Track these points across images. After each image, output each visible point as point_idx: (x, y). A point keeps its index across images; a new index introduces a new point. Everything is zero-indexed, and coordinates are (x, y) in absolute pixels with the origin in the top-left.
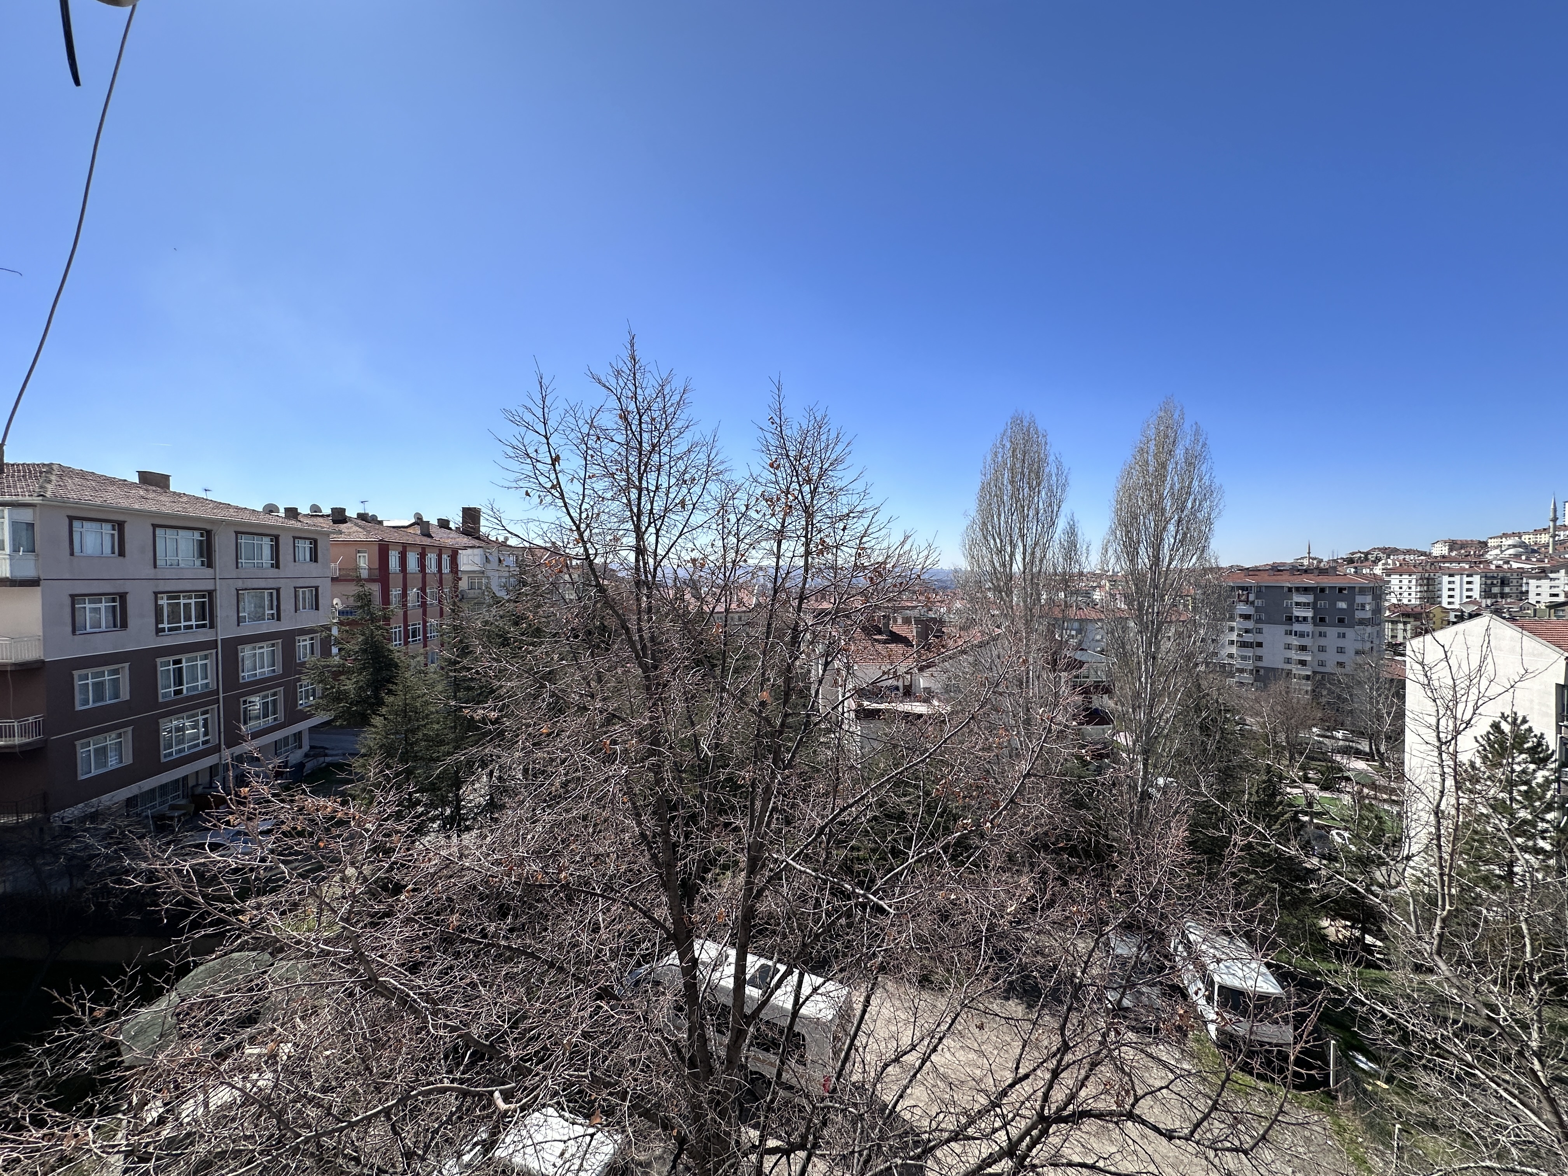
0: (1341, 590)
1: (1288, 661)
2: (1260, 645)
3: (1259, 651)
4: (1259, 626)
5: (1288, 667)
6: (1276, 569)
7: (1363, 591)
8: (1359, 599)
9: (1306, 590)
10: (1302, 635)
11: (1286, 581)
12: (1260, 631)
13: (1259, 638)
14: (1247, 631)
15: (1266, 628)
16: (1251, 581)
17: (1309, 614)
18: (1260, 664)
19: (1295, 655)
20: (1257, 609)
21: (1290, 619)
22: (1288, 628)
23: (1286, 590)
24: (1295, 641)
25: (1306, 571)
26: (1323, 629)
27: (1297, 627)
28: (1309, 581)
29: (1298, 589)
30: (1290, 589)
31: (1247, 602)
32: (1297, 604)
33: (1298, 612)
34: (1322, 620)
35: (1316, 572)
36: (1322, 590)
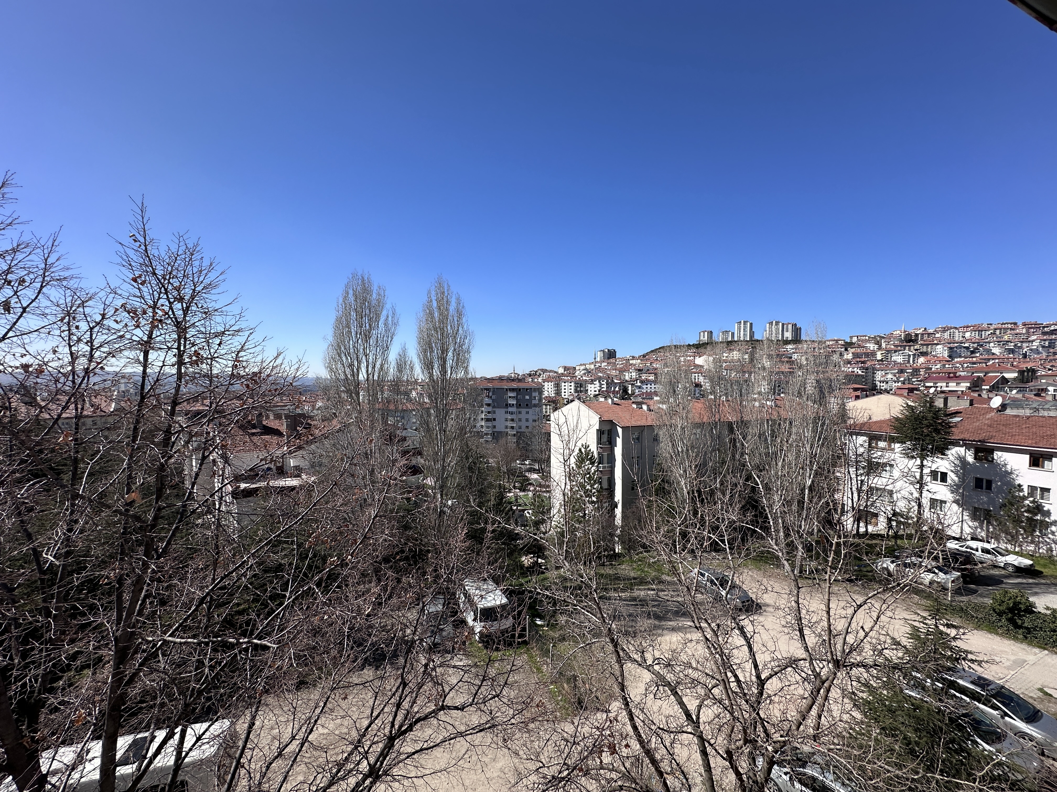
0: (527, 389)
1: (506, 427)
2: (494, 419)
3: (495, 423)
4: (494, 409)
5: (506, 430)
6: (501, 379)
7: (535, 390)
8: (534, 394)
9: (513, 390)
10: (512, 413)
11: (506, 385)
12: (494, 412)
13: (494, 416)
14: (489, 412)
15: (497, 410)
16: (490, 385)
17: (515, 403)
18: (495, 430)
19: (510, 424)
20: (493, 401)
21: (507, 405)
22: (506, 410)
23: (505, 390)
24: (509, 417)
25: (513, 380)
26: (520, 410)
27: (510, 409)
28: (515, 385)
29: (510, 389)
30: (507, 390)
31: (488, 396)
32: (510, 397)
33: (510, 402)
34: (520, 405)
35: (517, 380)
36: (520, 390)
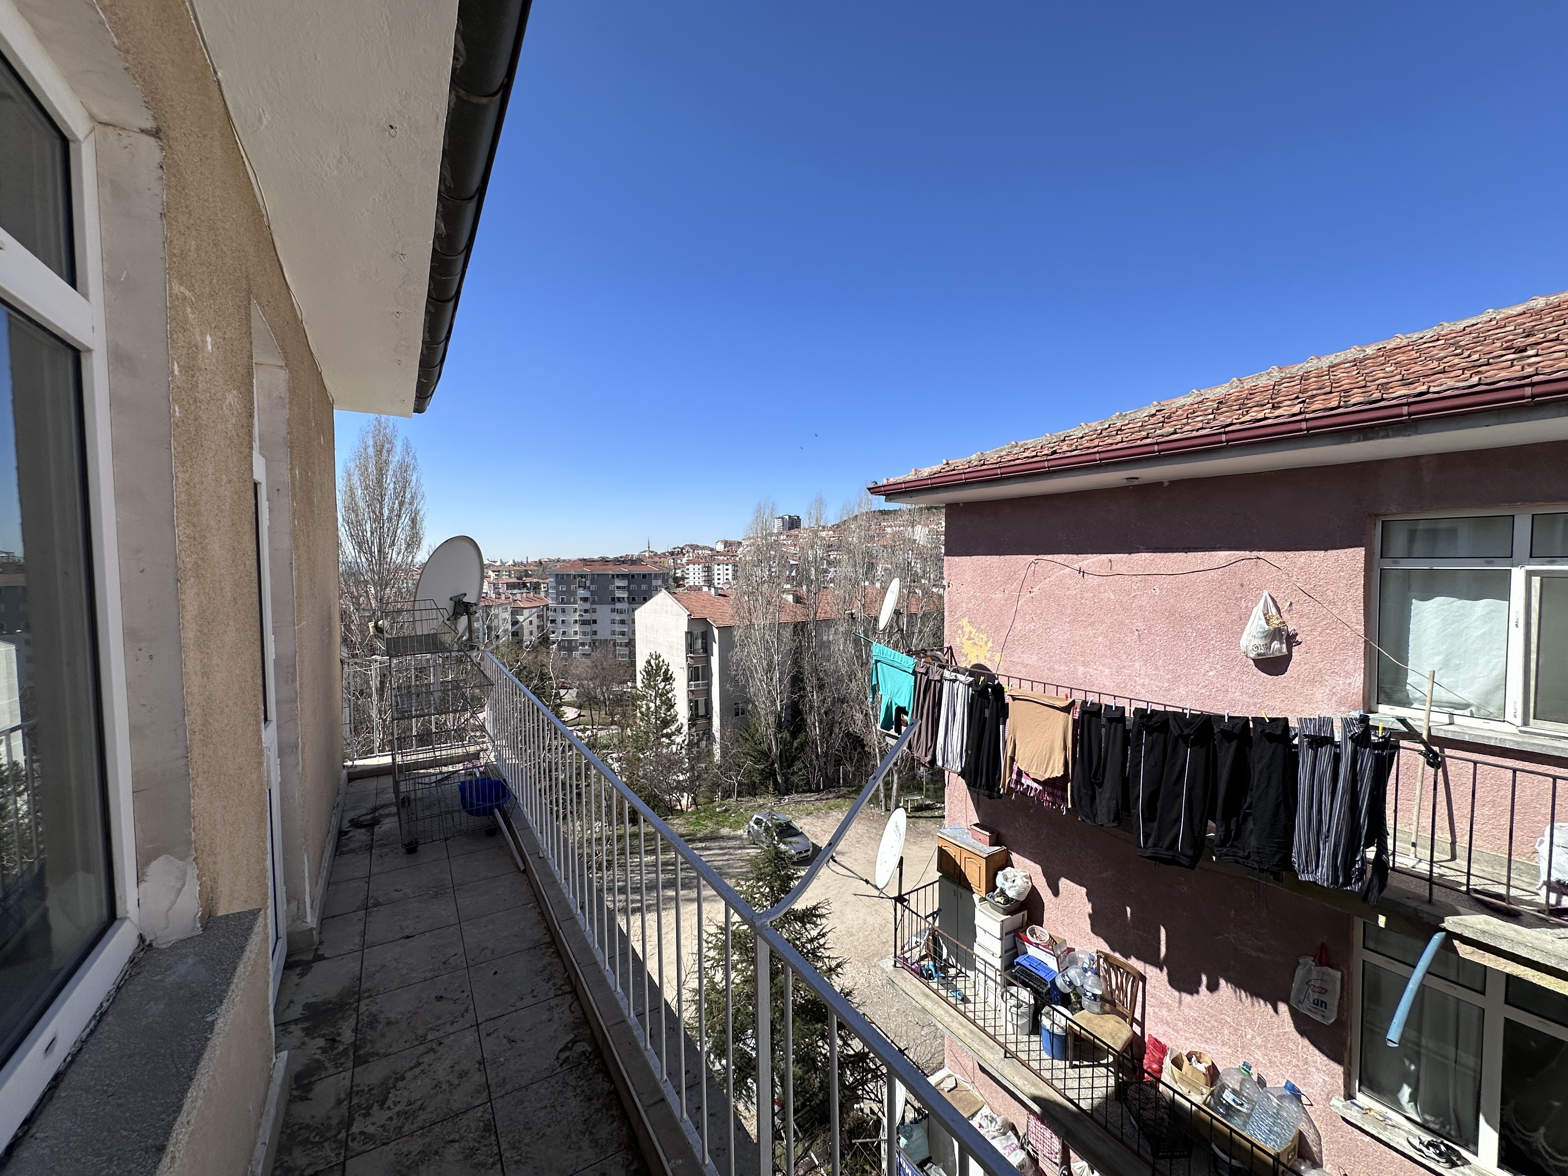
0: (644, 576)
1: (613, 633)
2: (595, 622)
3: (595, 627)
4: (594, 606)
5: (614, 637)
6: (605, 561)
7: (657, 576)
8: (655, 583)
9: (622, 577)
10: (620, 612)
11: (611, 570)
12: (594, 611)
13: (595, 616)
14: (586, 611)
15: (598, 607)
16: (587, 570)
17: (626, 596)
18: (595, 637)
19: (618, 628)
20: (592, 593)
21: (614, 600)
22: (612, 606)
23: (610, 576)
24: (618, 617)
25: (623, 562)
26: (634, 606)
27: (618, 606)
28: (625, 569)
29: (618, 576)
30: (613, 576)
31: (585, 587)
32: (618, 587)
33: (619, 594)
34: (634, 599)
35: (629, 562)
36: (633, 576)
